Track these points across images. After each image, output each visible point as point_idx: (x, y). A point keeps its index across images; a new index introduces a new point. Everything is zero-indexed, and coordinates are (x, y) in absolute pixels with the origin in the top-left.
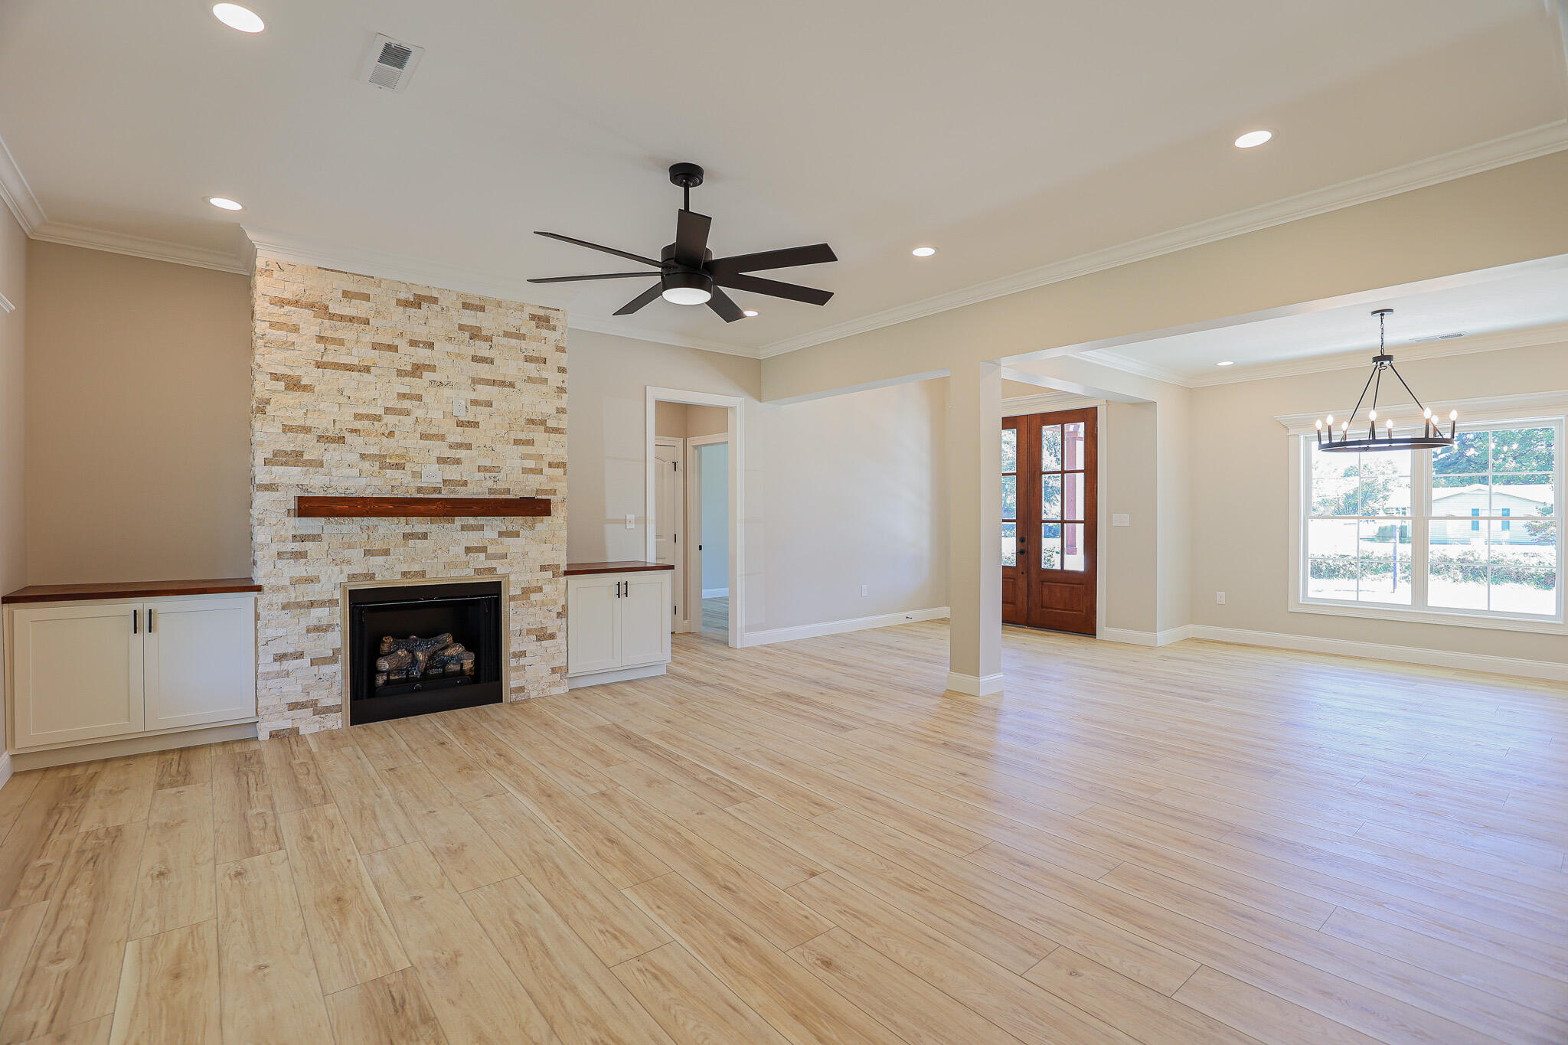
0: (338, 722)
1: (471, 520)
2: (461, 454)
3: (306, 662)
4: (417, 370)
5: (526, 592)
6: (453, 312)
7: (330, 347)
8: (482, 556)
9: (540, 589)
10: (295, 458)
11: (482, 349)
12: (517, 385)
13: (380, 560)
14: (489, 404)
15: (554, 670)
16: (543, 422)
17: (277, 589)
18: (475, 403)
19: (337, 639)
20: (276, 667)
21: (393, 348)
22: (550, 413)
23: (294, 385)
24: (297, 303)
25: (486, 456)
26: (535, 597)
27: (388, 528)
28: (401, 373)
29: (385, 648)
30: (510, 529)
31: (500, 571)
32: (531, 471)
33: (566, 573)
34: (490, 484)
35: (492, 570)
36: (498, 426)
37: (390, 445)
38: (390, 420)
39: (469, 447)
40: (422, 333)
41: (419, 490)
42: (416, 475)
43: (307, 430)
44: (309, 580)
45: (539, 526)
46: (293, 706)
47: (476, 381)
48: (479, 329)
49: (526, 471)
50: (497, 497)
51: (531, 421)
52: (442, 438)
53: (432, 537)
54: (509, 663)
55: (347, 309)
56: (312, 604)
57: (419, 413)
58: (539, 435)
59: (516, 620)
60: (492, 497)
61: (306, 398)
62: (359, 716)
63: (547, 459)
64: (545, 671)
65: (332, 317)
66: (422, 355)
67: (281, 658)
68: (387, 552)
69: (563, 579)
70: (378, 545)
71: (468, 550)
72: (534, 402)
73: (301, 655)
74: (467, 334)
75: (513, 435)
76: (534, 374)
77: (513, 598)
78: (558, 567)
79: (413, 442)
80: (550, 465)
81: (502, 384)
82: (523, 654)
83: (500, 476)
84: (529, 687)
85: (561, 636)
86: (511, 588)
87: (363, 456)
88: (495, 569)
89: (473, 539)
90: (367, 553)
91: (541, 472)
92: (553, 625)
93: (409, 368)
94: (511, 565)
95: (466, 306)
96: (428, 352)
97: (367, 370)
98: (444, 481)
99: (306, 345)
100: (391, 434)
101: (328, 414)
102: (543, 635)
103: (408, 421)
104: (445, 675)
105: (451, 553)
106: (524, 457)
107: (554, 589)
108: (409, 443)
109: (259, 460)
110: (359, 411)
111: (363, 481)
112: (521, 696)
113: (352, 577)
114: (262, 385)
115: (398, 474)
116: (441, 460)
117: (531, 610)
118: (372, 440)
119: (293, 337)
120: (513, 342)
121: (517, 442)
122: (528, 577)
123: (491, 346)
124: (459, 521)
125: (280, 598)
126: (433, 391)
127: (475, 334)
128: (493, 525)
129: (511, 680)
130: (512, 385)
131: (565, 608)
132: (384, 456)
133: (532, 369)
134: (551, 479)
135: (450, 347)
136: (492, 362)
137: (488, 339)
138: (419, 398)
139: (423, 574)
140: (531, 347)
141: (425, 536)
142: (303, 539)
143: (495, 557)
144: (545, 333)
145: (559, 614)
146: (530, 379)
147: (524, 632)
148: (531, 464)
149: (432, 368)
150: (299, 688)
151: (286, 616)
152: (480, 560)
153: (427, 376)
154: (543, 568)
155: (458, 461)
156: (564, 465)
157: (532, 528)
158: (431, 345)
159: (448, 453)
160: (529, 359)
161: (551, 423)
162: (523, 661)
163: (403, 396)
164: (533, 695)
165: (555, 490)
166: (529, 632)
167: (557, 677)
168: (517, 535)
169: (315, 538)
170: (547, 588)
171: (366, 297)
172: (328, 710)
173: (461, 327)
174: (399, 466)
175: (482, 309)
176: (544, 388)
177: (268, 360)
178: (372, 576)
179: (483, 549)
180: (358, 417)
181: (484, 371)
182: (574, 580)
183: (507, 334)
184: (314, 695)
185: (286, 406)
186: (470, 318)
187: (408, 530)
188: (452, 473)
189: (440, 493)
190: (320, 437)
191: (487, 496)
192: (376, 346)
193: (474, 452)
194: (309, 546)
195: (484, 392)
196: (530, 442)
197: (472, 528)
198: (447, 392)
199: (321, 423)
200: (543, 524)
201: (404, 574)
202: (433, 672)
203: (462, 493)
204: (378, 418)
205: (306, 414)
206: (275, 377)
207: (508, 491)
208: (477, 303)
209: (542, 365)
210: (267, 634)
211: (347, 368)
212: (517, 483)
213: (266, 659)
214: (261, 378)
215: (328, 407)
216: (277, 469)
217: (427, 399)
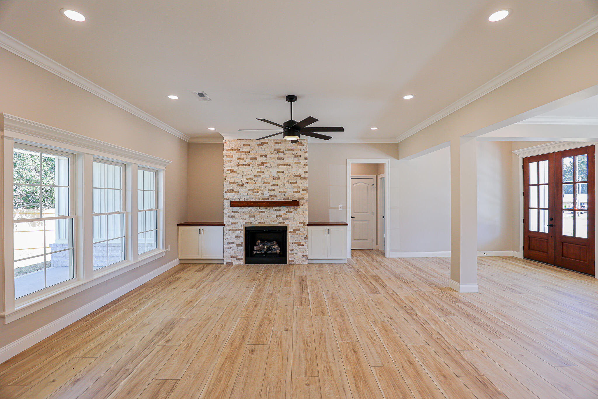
0: (242, 262)
1: (278, 208)
2: (275, 187)
3: (235, 245)
4: (262, 164)
5: (295, 230)
6: (272, 146)
7: (240, 160)
8: (281, 218)
9: (299, 230)
10: (232, 191)
11: (281, 155)
12: (291, 165)
13: (253, 218)
14: (283, 172)
15: (303, 256)
16: (300, 176)
17: (228, 225)
18: (279, 172)
19: (242, 240)
20: (228, 246)
21: (256, 158)
22: (302, 173)
23: (232, 171)
24: (232, 150)
25: (282, 188)
26: (297, 232)
27: (255, 210)
28: (258, 165)
29: (257, 243)
30: (289, 210)
31: (286, 223)
32: (296, 192)
33: (308, 225)
34: (283, 196)
35: (284, 223)
36: (285, 179)
37: (255, 186)
38: (255, 179)
39: (277, 185)
40: (263, 153)
41: (263, 199)
42: (262, 194)
43: (235, 183)
44: (236, 223)
45: (298, 209)
46: (232, 257)
47: (279, 165)
48: (280, 149)
49: (294, 192)
50: (286, 200)
51: (296, 176)
52: (269, 183)
53: (267, 212)
54: (289, 252)
55: (244, 150)
56: (236, 230)
57: (263, 176)
58: (298, 180)
59: (291, 239)
60: (284, 200)
61: (235, 175)
62: (248, 262)
63: (301, 188)
64: (301, 256)
65: (241, 152)
66: (264, 159)
67: (229, 243)
68: (254, 217)
69: (307, 227)
70: (252, 214)
71: (277, 216)
72: (297, 170)
73: (233, 243)
74: (276, 151)
75: (290, 181)
76: (297, 161)
77: (290, 232)
78: (305, 223)
79: (261, 185)
80: (302, 190)
81: (287, 165)
82: (293, 250)
83: (286, 194)
84: (295, 261)
85: (306, 245)
86: (290, 229)
87: (248, 190)
88: (285, 222)
89: (278, 213)
90: (250, 216)
91: (299, 192)
92: (303, 241)
93: (260, 164)
94: (290, 221)
95: (276, 143)
96: (265, 158)
97: (249, 165)
98: (270, 196)
99: (235, 161)
100: (256, 183)
101: (240, 178)
102: (300, 244)
103: (260, 179)
105: (272, 217)
106: (294, 188)
107: (303, 230)
108: (260, 185)
109: (224, 192)
110: (248, 177)
111: (248, 197)
112: (293, 263)
113: (246, 223)
114: (226, 172)
115: (257, 194)
116: (269, 190)
117: (296, 236)
118: (250, 185)
119: (232, 159)
120: (290, 152)
121: (291, 183)
122: (295, 225)
123: (283, 154)
124: (274, 208)
125: (229, 228)
126: (266, 169)
127: (279, 151)
128: (284, 209)
129: (290, 258)
130: (290, 165)
131: (307, 236)
132: (254, 189)
133: (296, 160)
134: (302, 194)
135: (272, 156)
136: (284, 159)
137: (282, 152)
138: (263, 172)
139: (264, 223)
140: (296, 152)
141: (264, 212)
142: (234, 212)
143: (285, 219)
144: (300, 147)
145: (305, 238)
146: (295, 163)
147: (294, 243)
148: (296, 190)
149: (266, 163)
150: (233, 252)
151: (230, 233)
152: (280, 220)
153: (265, 165)
154: (300, 223)
155: (274, 190)
156: (307, 189)
157: (296, 210)
158: (266, 156)
159: (271, 188)
160: (295, 156)
161: (302, 176)
162: (293, 252)
163: (258, 172)
164: (297, 263)
165: (304, 198)
166: (295, 243)
167: (304, 258)
168: (292, 212)
169: (237, 212)
170: (301, 230)
171: (249, 145)
172: (239, 259)
173: (274, 150)
174: (258, 192)
175: (281, 143)
176: (300, 165)
177: (227, 166)
178: (251, 223)
179: (281, 216)
180: (247, 179)
181: (281, 162)
182: (311, 228)
183: (288, 150)
184: (237, 254)
185: (230, 177)
186: (277, 147)
187: (260, 210)
188: (272, 193)
189: (269, 199)
190: (238, 185)
191: (282, 200)
192: (251, 159)
193: (278, 187)
194: (236, 214)
195: (281, 168)
196: (296, 183)
197: (278, 210)
198: (271, 169)
199: (238, 181)
200: (300, 209)
201: (259, 223)
202: (269, 252)
203: (275, 199)
204: (252, 179)
205: (235, 179)
206: (228, 170)
207: (289, 198)
208: (279, 141)
209: (299, 158)
210: (226, 237)
211: (244, 165)
212: (291, 196)
213: (226, 244)
214: (225, 170)
215: (240, 177)
216: (228, 194)
217: (265, 172)
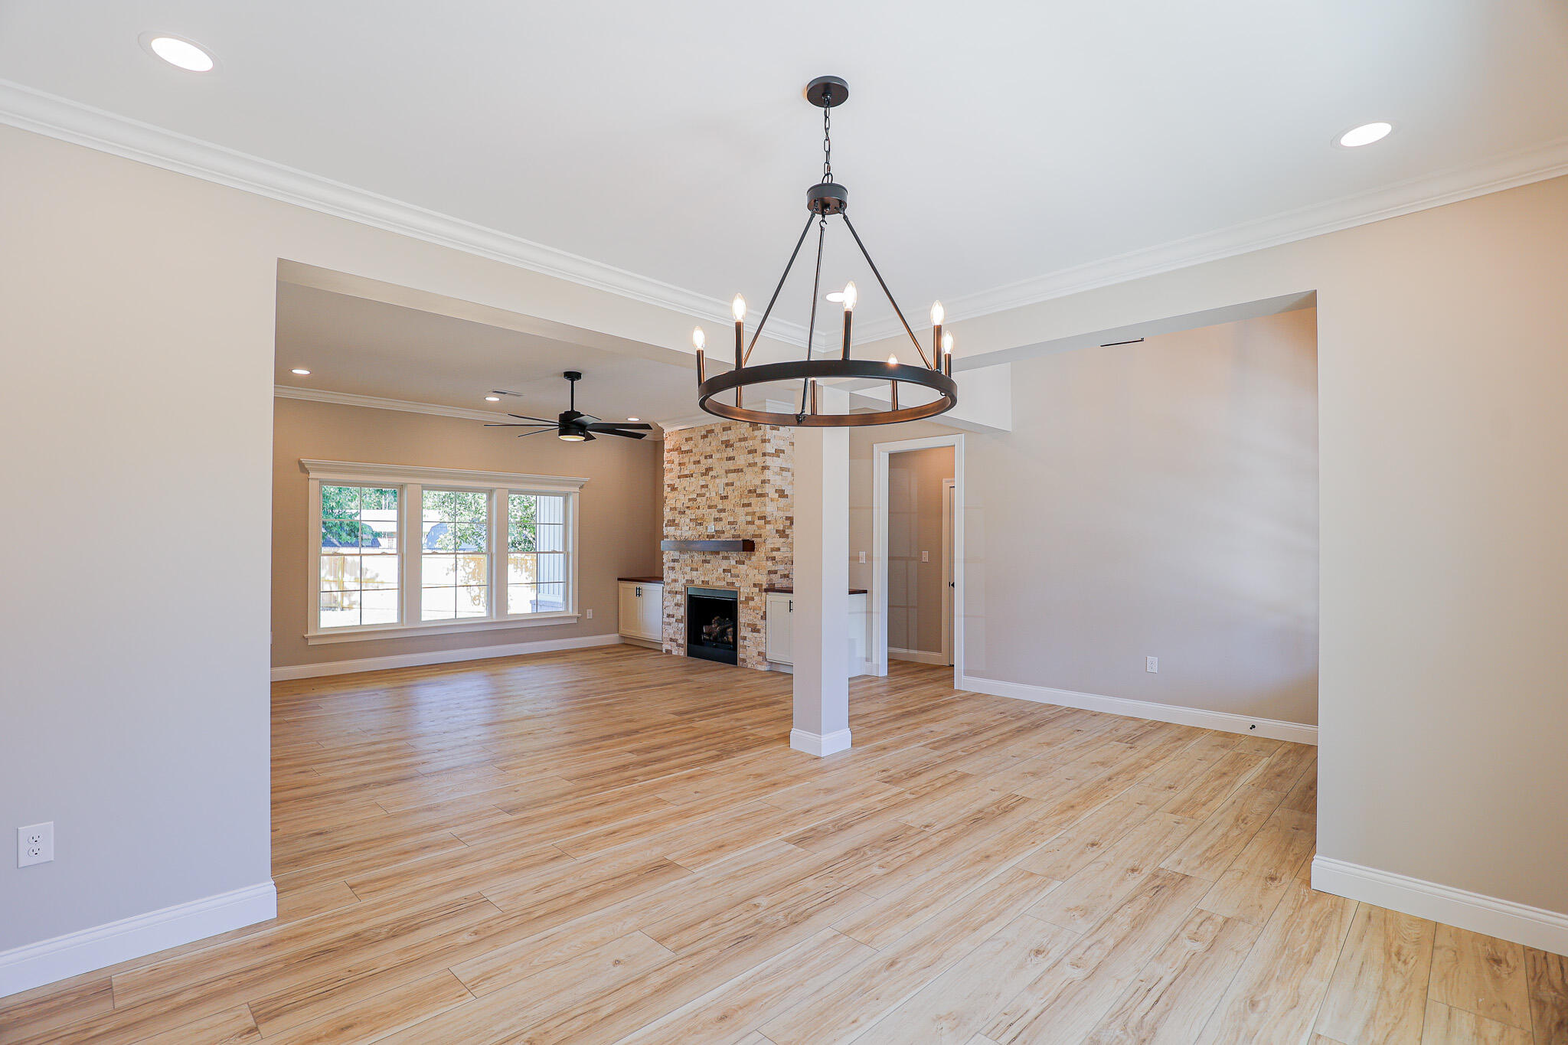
0: (684, 652)
1: (726, 554)
2: (723, 515)
3: (676, 620)
4: (707, 471)
5: (749, 599)
7: (682, 467)
8: (730, 575)
9: (753, 599)
10: (673, 522)
11: (730, 452)
12: (744, 470)
13: (695, 573)
14: (733, 484)
15: (760, 654)
16: (755, 491)
17: (668, 584)
18: (727, 484)
19: (681, 612)
20: (666, 620)
21: (699, 462)
22: (758, 484)
23: (673, 488)
24: (673, 450)
25: (732, 515)
26: (751, 603)
27: (697, 557)
28: (703, 474)
30: (742, 559)
31: (737, 585)
32: (750, 523)
33: (766, 590)
34: (733, 532)
35: (733, 583)
36: (736, 497)
37: (699, 512)
38: (699, 499)
39: (725, 511)
40: (708, 450)
41: (708, 536)
42: (707, 528)
43: (675, 509)
44: (676, 581)
45: (753, 558)
46: (671, 640)
47: (727, 472)
48: (728, 441)
49: (748, 523)
50: (736, 539)
51: (750, 491)
52: (715, 507)
53: (712, 562)
54: (740, 642)
55: (686, 448)
56: (677, 593)
57: (708, 494)
58: (753, 500)
59: (744, 616)
60: (734, 539)
61: (676, 493)
62: (691, 653)
63: (757, 515)
64: (755, 654)
65: (682, 452)
66: (709, 462)
67: (669, 616)
68: (697, 570)
69: (764, 594)
70: (695, 566)
71: (724, 571)
72: (751, 479)
73: (673, 617)
74: (723, 446)
75: (742, 501)
76: (751, 461)
77: (741, 602)
78: (762, 585)
79: (706, 511)
80: (759, 519)
81: (738, 471)
82: (745, 638)
83: (737, 527)
84: (748, 660)
85: (763, 632)
86: (741, 597)
87: (691, 520)
88: (735, 583)
89: (725, 564)
90: (692, 569)
91: (754, 523)
92: (760, 624)
93: (704, 471)
94: (741, 582)
96: (711, 460)
97: (692, 475)
98: (716, 531)
99: (676, 469)
100: (699, 507)
101: (682, 500)
102: (755, 630)
103: (704, 499)
104: (722, 642)
105: (718, 572)
106: (747, 514)
107: (760, 600)
109: (664, 525)
110: (690, 497)
111: (691, 533)
112: (745, 665)
113: (687, 581)
114: (667, 489)
115: (701, 528)
116: (716, 520)
117: (750, 611)
118: (693, 511)
119: (673, 466)
121: (744, 505)
122: (748, 590)
123: (733, 449)
124: (721, 554)
125: (668, 588)
126: (712, 481)
127: (727, 444)
128: (734, 557)
129: (741, 654)
130: (742, 471)
131: (765, 614)
132: (697, 519)
133: (750, 458)
134: (759, 527)
136: (734, 459)
137: (732, 446)
138: (707, 486)
139: (708, 582)
140: (749, 445)
141: (709, 562)
142: (674, 561)
143: (735, 576)
144: (756, 433)
145: (762, 617)
146: (750, 465)
147: (747, 625)
148: (749, 518)
149: (712, 469)
150: (673, 632)
151: (670, 596)
152: (729, 578)
153: (710, 473)
154: (755, 585)
155: (721, 519)
156: (765, 518)
157: (751, 559)
158: (711, 456)
159: (717, 515)
160: (750, 452)
161: (759, 491)
162: (746, 643)
163: (702, 486)
164: (749, 666)
165: (761, 534)
166: (749, 625)
167: (761, 658)
168: (744, 563)
169: (678, 560)
170: (757, 599)
171: (691, 439)
172: (680, 645)
173: (721, 443)
174: (701, 524)
175: (729, 429)
176: (756, 469)
177: (667, 478)
178: (693, 581)
179: (730, 571)
180: (690, 500)
181: (731, 465)
182: (770, 596)
183: (740, 440)
184: (677, 637)
185: (671, 498)
186: (724, 437)
187: (704, 558)
188: (719, 526)
189: (715, 538)
190: (679, 511)
191: (732, 540)
192: (695, 463)
193: (727, 514)
194: (676, 564)
195: (732, 477)
196: (749, 505)
197: (726, 558)
198: (717, 481)
199: (680, 505)
200: (755, 558)
201: (703, 582)
203: (723, 538)
204: (695, 500)
205: (676, 501)
206: (669, 486)
207: (742, 536)
208: (727, 426)
209: (755, 454)
210: (665, 603)
211: (686, 476)
212: (744, 531)
213: (665, 616)
214: (666, 487)
215: (682, 497)
216: (669, 528)
217: (710, 486)
